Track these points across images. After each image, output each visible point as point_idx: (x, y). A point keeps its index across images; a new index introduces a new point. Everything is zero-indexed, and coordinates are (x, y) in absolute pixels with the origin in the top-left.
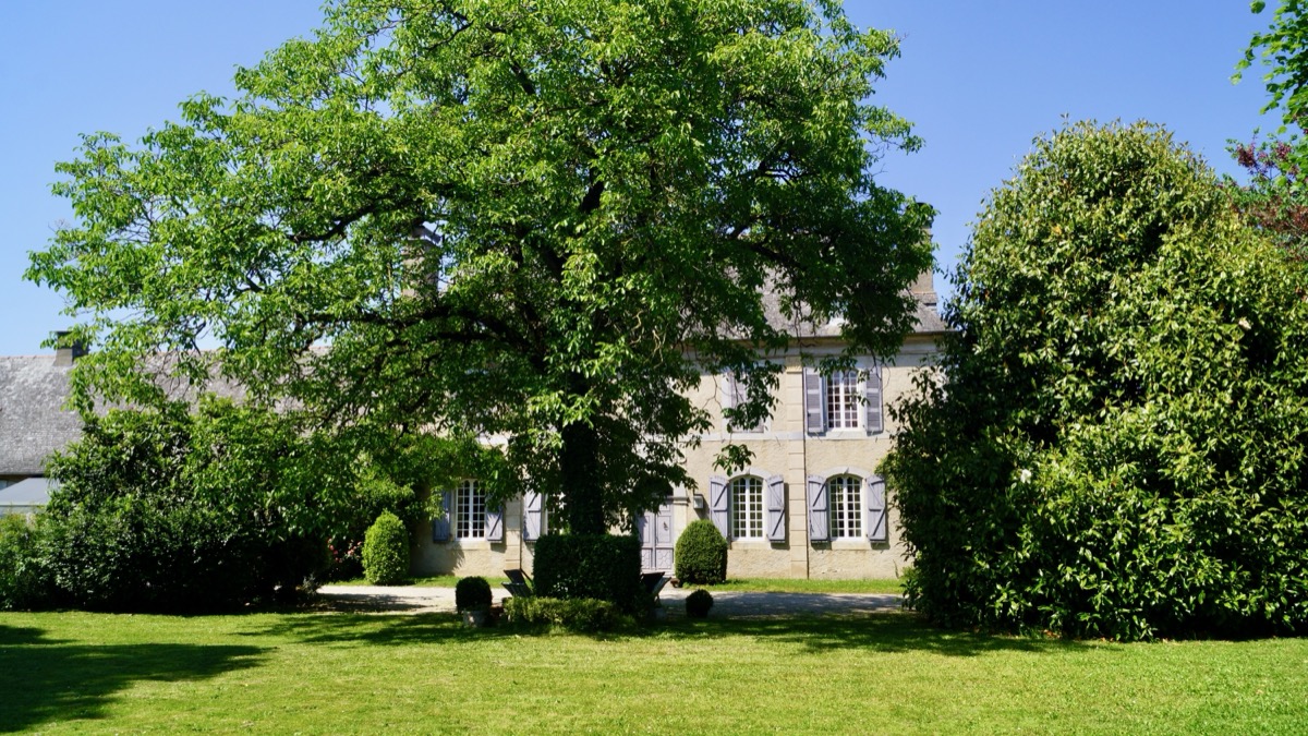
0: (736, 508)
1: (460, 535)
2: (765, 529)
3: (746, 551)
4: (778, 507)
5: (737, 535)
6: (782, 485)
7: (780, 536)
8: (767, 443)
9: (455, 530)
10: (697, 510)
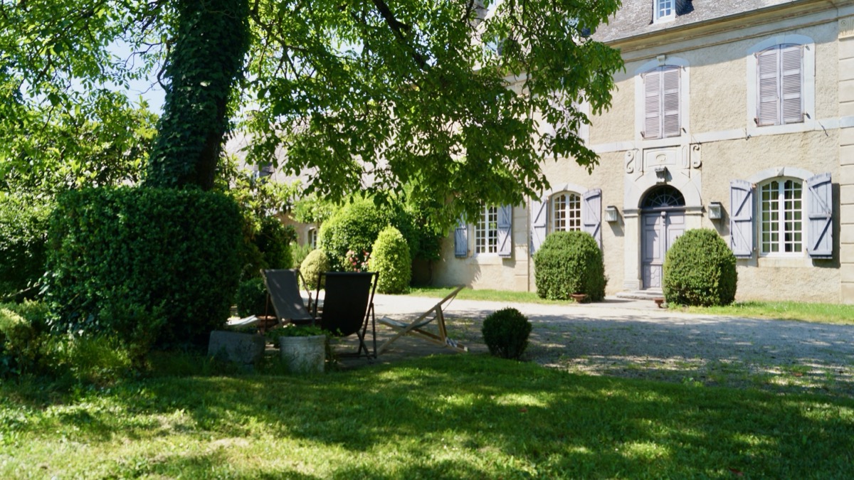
0: (765, 217)
1: (478, 251)
2: (804, 242)
3: (777, 269)
4: (824, 214)
5: (766, 249)
6: (829, 186)
7: (826, 249)
8: (809, 135)
9: (473, 245)
10: (713, 220)
